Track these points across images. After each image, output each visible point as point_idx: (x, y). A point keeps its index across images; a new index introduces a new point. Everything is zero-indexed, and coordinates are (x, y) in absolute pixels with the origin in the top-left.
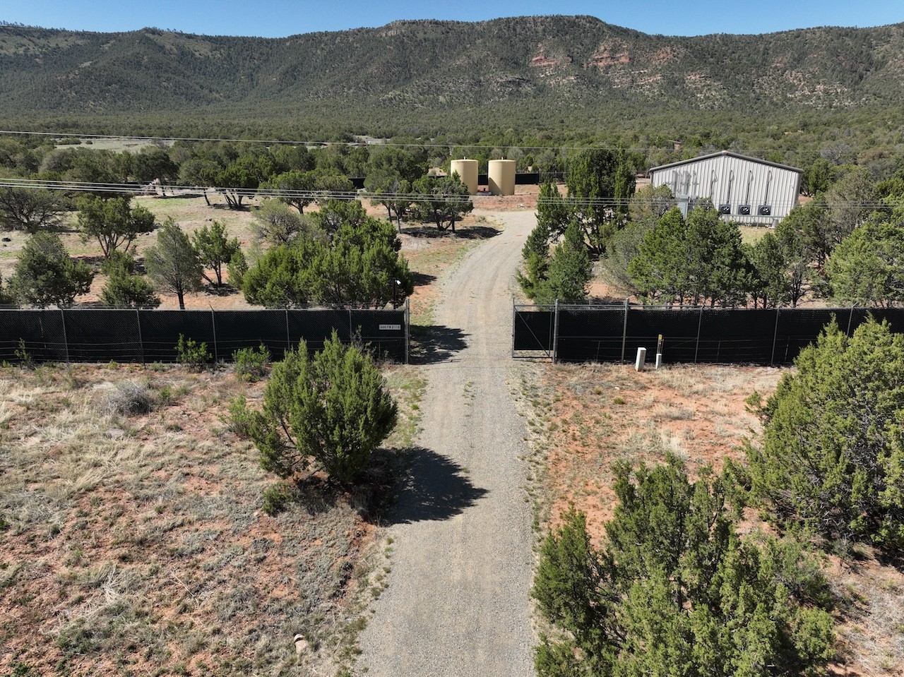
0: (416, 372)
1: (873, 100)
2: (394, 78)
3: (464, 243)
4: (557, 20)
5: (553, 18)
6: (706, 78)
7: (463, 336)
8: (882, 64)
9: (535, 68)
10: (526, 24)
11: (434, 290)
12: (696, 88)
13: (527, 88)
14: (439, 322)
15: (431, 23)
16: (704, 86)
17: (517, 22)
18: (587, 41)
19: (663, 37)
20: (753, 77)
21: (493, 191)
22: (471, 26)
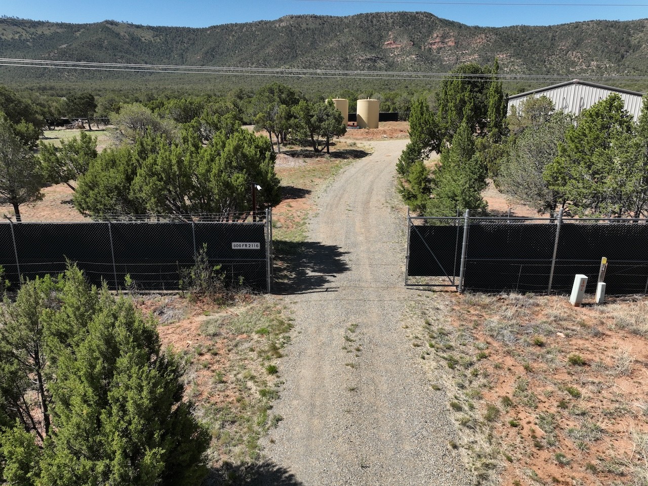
0: (279, 307)
1: (632, 72)
2: (285, 57)
3: (337, 162)
4: (403, 15)
5: (399, 13)
6: (510, 57)
7: (341, 254)
8: (638, 47)
9: (387, 49)
10: (380, 18)
11: (308, 203)
12: (503, 64)
13: (381, 64)
14: (312, 238)
15: (311, 17)
16: (509, 62)
17: (374, 17)
18: (424, 30)
19: (479, 27)
20: (545, 56)
21: (361, 125)
22: (341, 19)
